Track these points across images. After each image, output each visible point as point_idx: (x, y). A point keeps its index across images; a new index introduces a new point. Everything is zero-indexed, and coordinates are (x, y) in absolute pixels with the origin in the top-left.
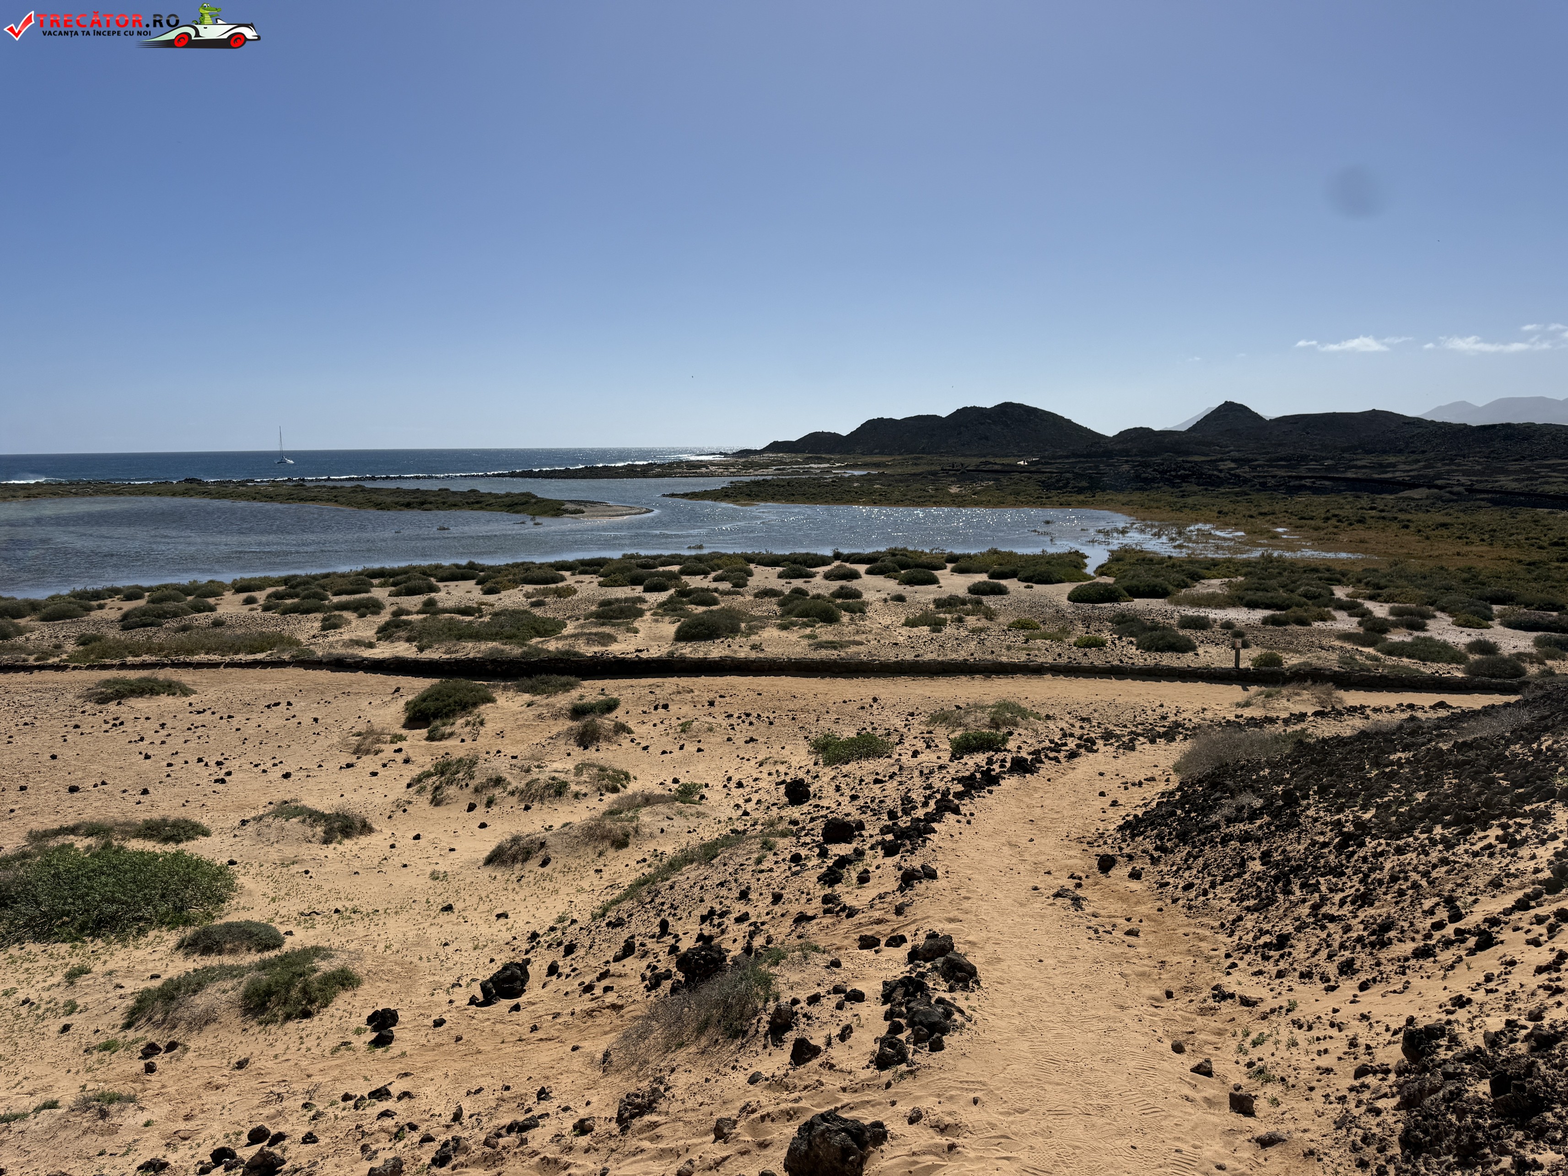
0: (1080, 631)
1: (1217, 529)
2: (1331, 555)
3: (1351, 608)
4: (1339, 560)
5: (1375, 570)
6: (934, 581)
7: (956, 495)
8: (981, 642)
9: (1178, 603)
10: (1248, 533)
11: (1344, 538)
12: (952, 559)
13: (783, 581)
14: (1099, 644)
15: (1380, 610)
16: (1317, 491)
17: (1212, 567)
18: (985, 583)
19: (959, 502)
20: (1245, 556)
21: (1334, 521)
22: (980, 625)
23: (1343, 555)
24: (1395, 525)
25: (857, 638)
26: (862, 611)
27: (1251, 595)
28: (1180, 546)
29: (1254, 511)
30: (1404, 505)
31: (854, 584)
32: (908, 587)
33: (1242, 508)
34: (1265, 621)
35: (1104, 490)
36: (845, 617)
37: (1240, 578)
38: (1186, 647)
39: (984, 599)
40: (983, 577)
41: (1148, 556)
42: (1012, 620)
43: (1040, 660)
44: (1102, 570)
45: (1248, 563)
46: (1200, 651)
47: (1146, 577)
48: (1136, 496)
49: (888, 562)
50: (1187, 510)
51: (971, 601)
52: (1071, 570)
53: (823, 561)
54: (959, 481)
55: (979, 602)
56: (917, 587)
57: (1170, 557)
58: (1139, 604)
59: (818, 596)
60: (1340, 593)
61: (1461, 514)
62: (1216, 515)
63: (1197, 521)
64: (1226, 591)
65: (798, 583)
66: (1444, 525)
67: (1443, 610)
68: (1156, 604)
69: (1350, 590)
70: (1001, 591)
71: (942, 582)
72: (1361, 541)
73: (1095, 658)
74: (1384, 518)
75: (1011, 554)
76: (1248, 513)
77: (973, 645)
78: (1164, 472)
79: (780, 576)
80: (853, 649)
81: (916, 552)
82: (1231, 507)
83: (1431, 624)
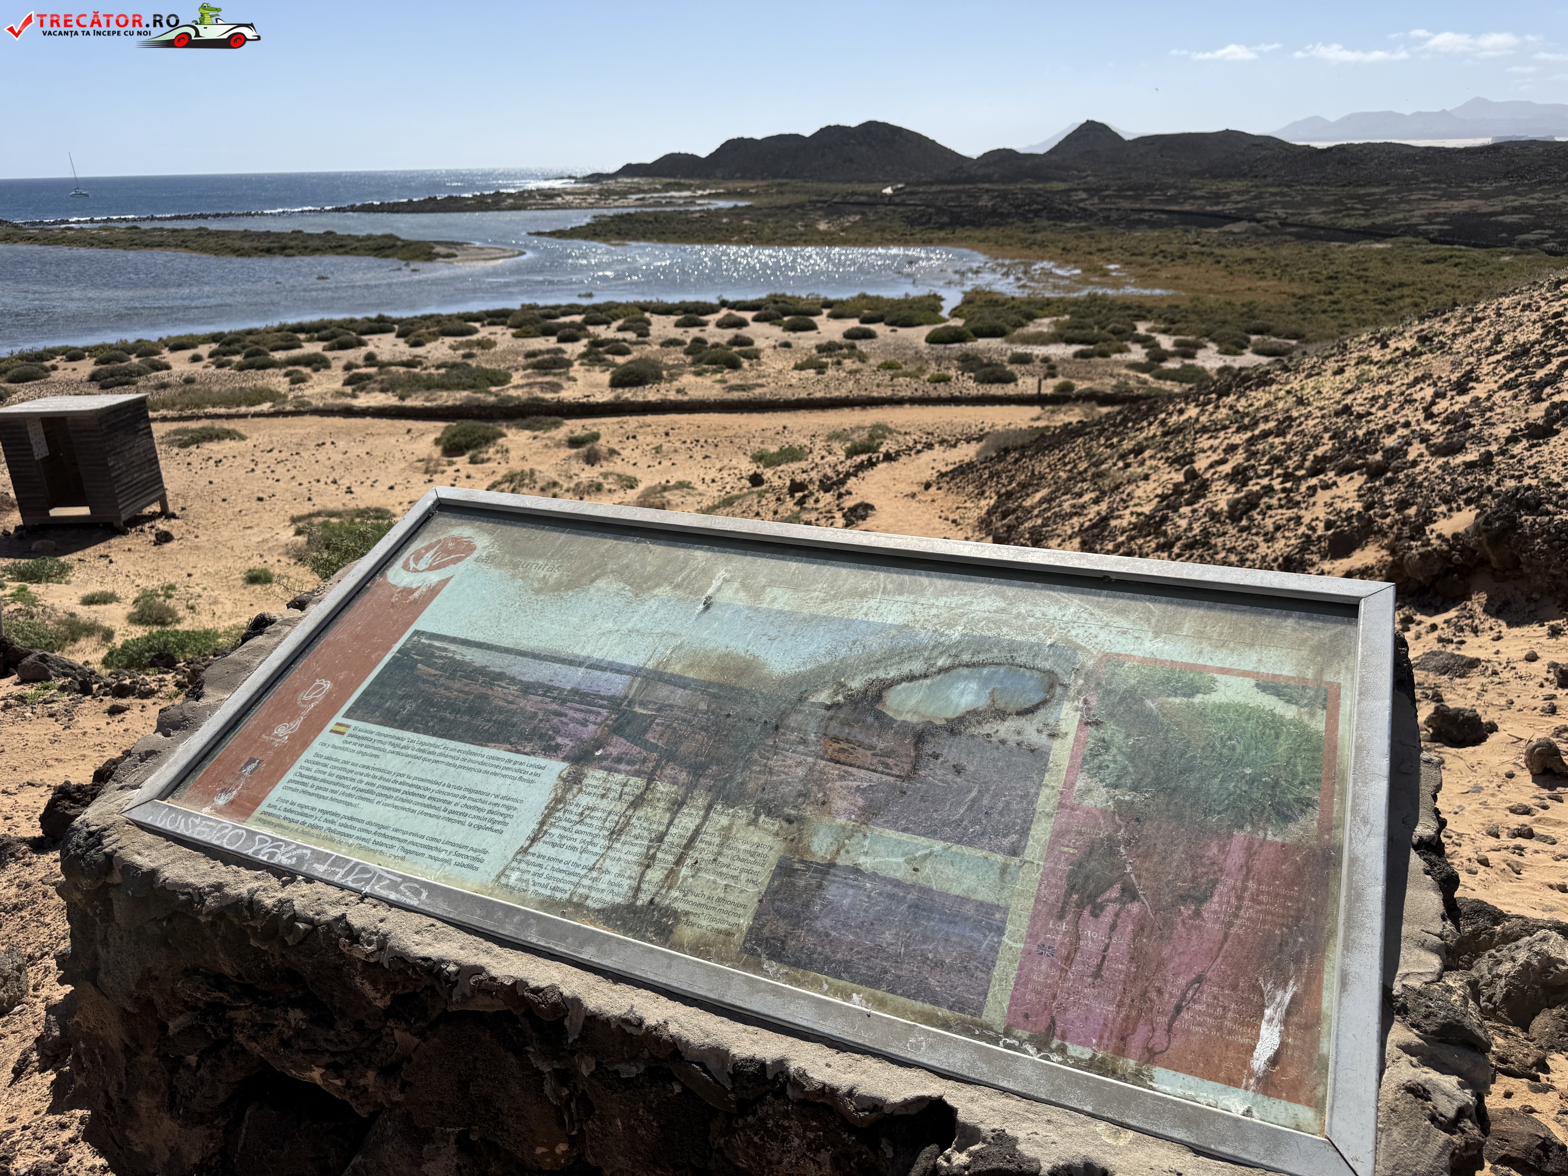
0: (933, 369)
1: (1059, 266)
2: (1147, 292)
3: (1145, 341)
4: (1151, 296)
5: (1177, 307)
6: (813, 327)
7: (826, 233)
8: (857, 381)
9: (1012, 342)
10: (1084, 271)
11: (1164, 274)
12: (828, 304)
13: (681, 330)
14: (946, 380)
15: (1166, 342)
16: (1154, 225)
17: (1046, 307)
18: (857, 329)
19: (827, 240)
20: (1076, 295)
21: (1159, 258)
22: (855, 367)
23: (1158, 292)
24: (1210, 260)
25: (759, 381)
26: (757, 357)
27: (1070, 333)
28: (1024, 286)
29: (1093, 249)
30: (1223, 240)
31: (744, 332)
32: (792, 335)
33: (1083, 245)
34: (1076, 355)
35: (963, 226)
36: (746, 364)
37: (1067, 317)
38: (1011, 379)
39: (857, 343)
40: (854, 323)
41: (995, 297)
42: (881, 361)
43: (901, 394)
44: (955, 313)
45: (1075, 303)
46: (1020, 382)
47: (989, 320)
48: (992, 233)
49: (771, 309)
50: (1035, 247)
51: (847, 346)
52: (929, 314)
53: (712, 309)
54: (826, 216)
55: (853, 347)
56: (799, 334)
57: (1013, 298)
58: (982, 343)
59: (716, 345)
60: (1142, 328)
61: (1268, 249)
62: (1059, 251)
63: (1042, 259)
64: (1052, 329)
65: (694, 332)
66: (1249, 261)
67: (1213, 340)
68: (995, 343)
69: (1149, 325)
70: (869, 335)
71: (821, 328)
72: (1177, 278)
73: (943, 391)
74: (1202, 253)
75: (878, 298)
76: (1088, 249)
77: (851, 384)
78: (1018, 207)
79: (678, 325)
80: (758, 391)
81: (792, 298)
82: (1075, 242)
83: (1201, 353)
